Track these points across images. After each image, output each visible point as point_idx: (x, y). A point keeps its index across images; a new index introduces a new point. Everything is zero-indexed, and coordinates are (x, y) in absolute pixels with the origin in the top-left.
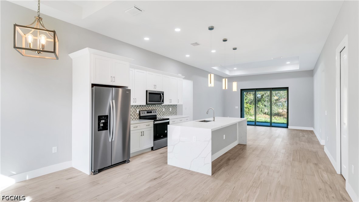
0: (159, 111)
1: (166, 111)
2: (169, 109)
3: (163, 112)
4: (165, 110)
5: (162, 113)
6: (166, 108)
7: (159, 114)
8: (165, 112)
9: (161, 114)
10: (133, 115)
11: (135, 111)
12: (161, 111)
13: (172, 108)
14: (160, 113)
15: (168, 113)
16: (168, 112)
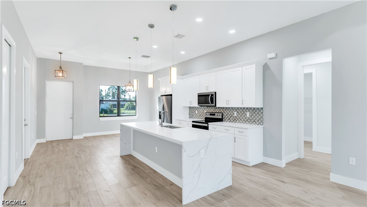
0: (228, 115)
1: (239, 116)
2: (244, 114)
3: (235, 117)
4: (238, 114)
5: (232, 117)
6: (239, 112)
7: (228, 119)
8: (238, 118)
9: (230, 119)
10: (201, 115)
11: (203, 112)
12: (231, 115)
13: (251, 113)
14: (229, 117)
15: (242, 120)
16: (244, 118)
